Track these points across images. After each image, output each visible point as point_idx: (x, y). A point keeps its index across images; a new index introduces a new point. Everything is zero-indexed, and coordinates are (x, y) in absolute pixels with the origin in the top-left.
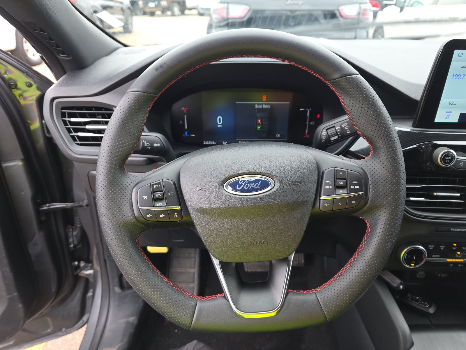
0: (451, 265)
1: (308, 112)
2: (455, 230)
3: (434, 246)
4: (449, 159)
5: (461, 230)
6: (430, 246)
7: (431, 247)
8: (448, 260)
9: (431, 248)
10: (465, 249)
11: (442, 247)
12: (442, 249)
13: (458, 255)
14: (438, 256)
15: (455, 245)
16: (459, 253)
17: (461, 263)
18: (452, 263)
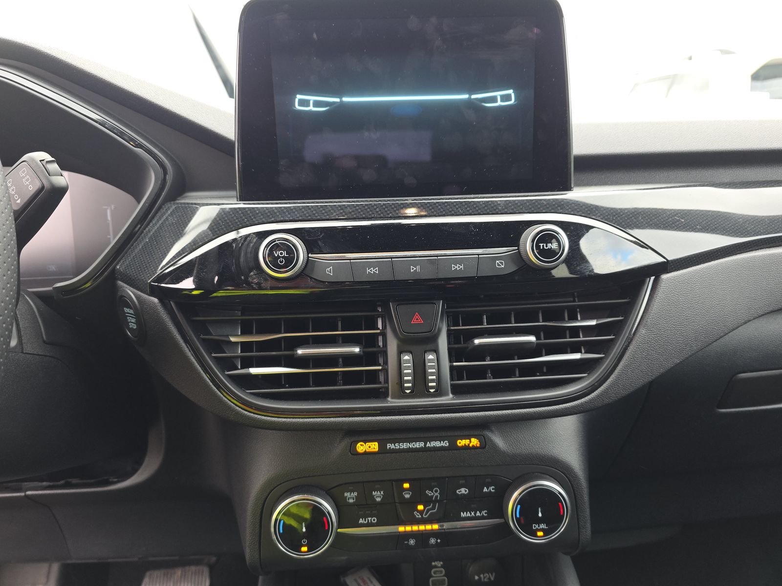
0: (412, 542)
1: (109, 212)
2: (397, 446)
3: (356, 494)
4: (282, 257)
5: (411, 445)
6: (347, 494)
7: (351, 497)
8: (401, 529)
9: (351, 501)
10: (433, 496)
11: (378, 496)
12: (378, 499)
13: (421, 512)
14: (374, 520)
15: (406, 485)
16: (420, 507)
17: (432, 534)
18: (412, 535)
